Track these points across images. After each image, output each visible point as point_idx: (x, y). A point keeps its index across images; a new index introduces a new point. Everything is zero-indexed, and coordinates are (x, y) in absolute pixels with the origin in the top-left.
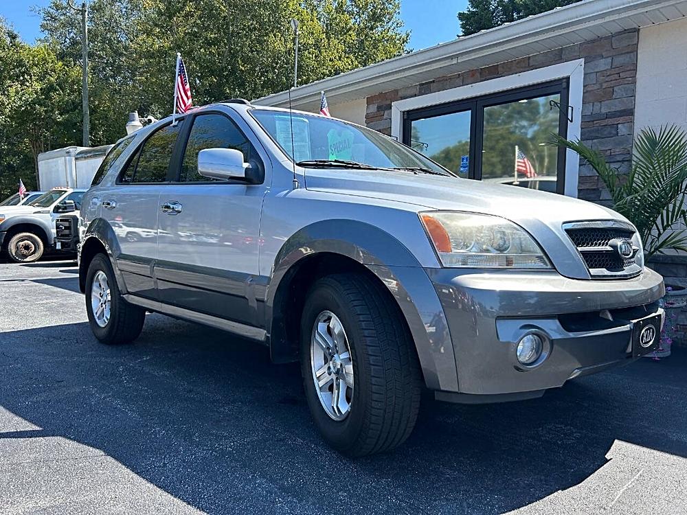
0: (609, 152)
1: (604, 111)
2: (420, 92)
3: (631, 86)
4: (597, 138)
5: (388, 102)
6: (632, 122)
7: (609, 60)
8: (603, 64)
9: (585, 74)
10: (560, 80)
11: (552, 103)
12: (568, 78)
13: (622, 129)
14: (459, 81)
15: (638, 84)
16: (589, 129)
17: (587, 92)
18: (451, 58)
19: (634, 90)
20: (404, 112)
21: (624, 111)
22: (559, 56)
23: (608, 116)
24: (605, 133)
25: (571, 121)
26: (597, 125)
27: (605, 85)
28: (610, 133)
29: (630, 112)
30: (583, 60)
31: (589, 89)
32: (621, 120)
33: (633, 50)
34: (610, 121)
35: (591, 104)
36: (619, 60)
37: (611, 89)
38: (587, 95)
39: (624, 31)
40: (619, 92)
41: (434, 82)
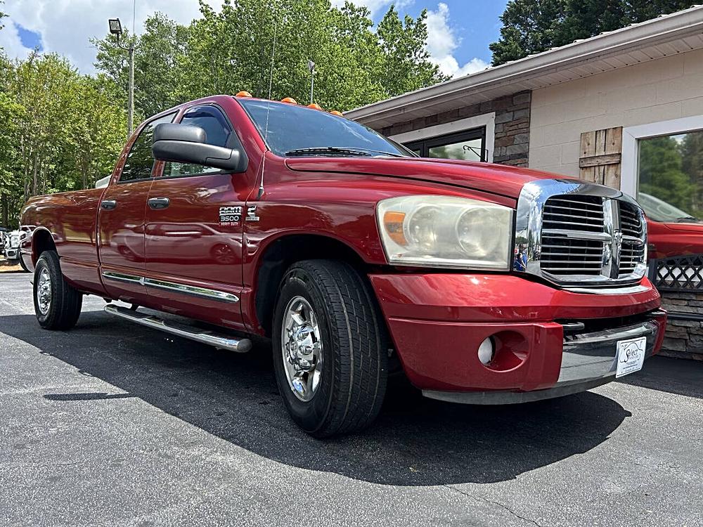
1: (508, 154)
3: (526, 135)
6: (527, 163)
7: (512, 113)
8: (507, 117)
9: (496, 124)
10: (480, 128)
11: (466, 148)
12: (485, 127)
14: (412, 126)
15: (531, 134)
17: (497, 138)
18: (400, 109)
19: (528, 138)
21: (521, 154)
22: (479, 109)
23: (511, 157)
25: (487, 161)
27: (509, 134)
29: (526, 155)
30: (494, 113)
31: (499, 136)
32: (519, 161)
33: (528, 108)
34: (511, 162)
35: (500, 148)
36: (519, 114)
37: (512, 137)
38: (497, 141)
39: (523, 92)
40: (518, 139)
41: (392, 127)
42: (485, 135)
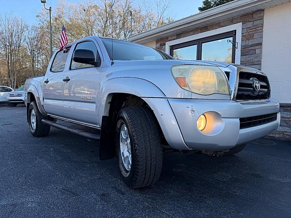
0: (252, 61)
1: (250, 43)
2: (176, 38)
3: (261, 33)
4: (247, 55)
5: (164, 42)
6: (261, 48)
7: (252, 22)
8: (250, 25)
9: (242, 29)
10: (233, 31)
12: (235, 31)
13: (258, 51)
14: (192, 33)
15: (263, 33)
16: (244, 51)
17: (243, 36)
18: (188, 23)
19: (262, 35)
20: (170, 46)
21: (258, 43)
22: (232, 21)
23: (251, 46)
24: (251, 53)
25: (237, 48)
26: (247, 50)
27: (250, 33)
28: (252, 53)
29: (261, 44)
30: (241, 23)
31: (244, 35)
32: (257, 47)
33: (262, 19)
34: (252, 48)
35: (245, 41)
36: (256, 23)
37: (253, 35)
38: (243, 37)
39: (258, 11)
40: (256, 36)
41: (182, 33)
42: (235, 35)
